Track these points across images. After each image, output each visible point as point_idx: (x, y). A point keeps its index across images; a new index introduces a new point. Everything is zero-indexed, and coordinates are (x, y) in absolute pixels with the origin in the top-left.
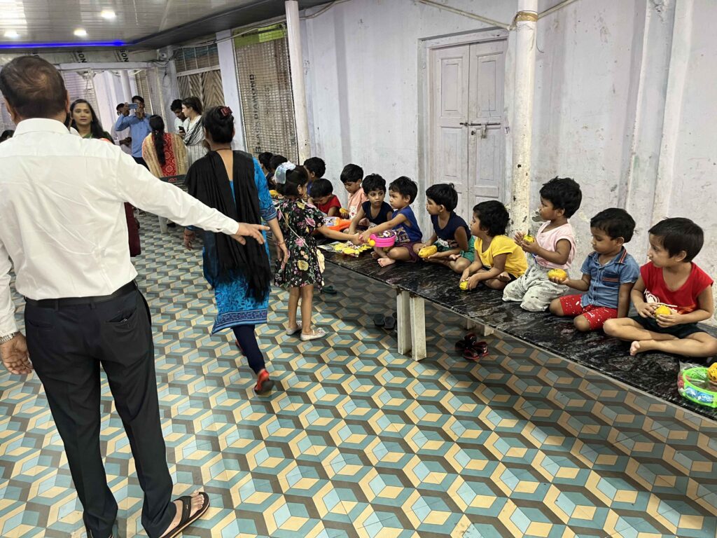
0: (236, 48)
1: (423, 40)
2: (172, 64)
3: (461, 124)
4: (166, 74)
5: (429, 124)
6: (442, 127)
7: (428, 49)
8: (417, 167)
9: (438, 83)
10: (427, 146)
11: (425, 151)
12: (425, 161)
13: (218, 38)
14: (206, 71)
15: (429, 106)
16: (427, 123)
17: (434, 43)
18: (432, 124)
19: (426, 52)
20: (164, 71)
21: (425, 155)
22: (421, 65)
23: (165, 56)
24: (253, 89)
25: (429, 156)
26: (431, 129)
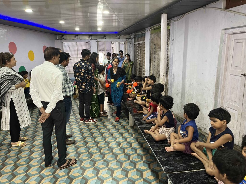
0: (151, 34)
1: (225, 29)
2: (133, 40)
3: (242, 74)
4: (131, 43)
5: (223, 72)
6: (231, 75)
7: (227, 34)
8: (214, 93)
9: (231, 52)
10: (221, 83)
11: (220, 85)
12: (219, 90)
13: (146, 30)
14: (142, 42)
15: (224, 63)
16: (222, 72)
17: (230, 31)
18: (225, 72)
19: (226, 36)
20: (130, 42)
21: (220, 87)
22: (222, 42)
23: (132, 37)
24: (154, 50)
25: (222, 89)
26: (224, 75)
